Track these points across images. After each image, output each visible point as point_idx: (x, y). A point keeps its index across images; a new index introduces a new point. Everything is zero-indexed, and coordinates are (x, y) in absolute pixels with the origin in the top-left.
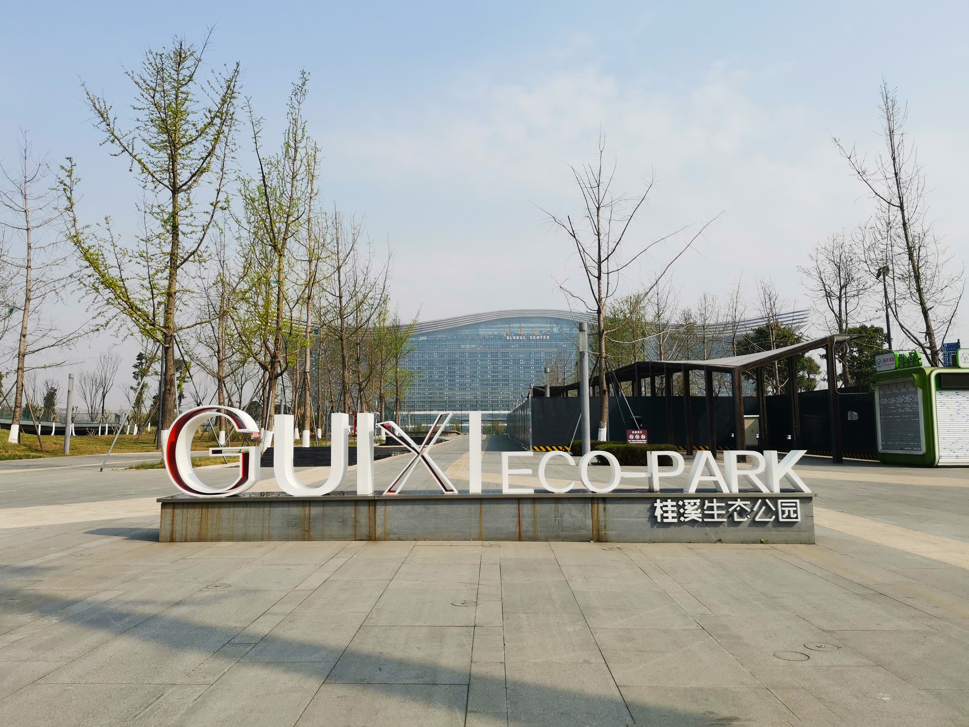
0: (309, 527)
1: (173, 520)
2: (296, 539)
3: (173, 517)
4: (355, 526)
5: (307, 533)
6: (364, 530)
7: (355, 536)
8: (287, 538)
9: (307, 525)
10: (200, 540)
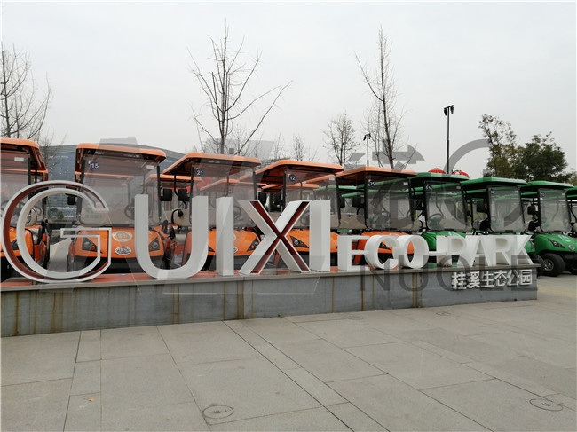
0: (179, 310)
1: (17, 311)
2: (165, 322)
3: (17, 307)
4: (224, 307)
5: (176, 317)
6: (232, 310)
7: (224, 315)
8: (156, 323)
9: (176, 308)
10: (53, 331)
